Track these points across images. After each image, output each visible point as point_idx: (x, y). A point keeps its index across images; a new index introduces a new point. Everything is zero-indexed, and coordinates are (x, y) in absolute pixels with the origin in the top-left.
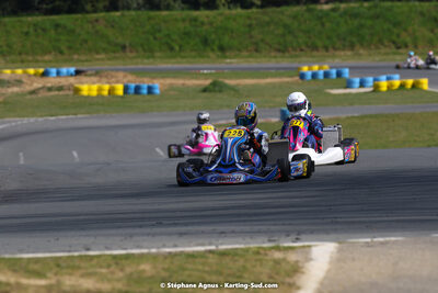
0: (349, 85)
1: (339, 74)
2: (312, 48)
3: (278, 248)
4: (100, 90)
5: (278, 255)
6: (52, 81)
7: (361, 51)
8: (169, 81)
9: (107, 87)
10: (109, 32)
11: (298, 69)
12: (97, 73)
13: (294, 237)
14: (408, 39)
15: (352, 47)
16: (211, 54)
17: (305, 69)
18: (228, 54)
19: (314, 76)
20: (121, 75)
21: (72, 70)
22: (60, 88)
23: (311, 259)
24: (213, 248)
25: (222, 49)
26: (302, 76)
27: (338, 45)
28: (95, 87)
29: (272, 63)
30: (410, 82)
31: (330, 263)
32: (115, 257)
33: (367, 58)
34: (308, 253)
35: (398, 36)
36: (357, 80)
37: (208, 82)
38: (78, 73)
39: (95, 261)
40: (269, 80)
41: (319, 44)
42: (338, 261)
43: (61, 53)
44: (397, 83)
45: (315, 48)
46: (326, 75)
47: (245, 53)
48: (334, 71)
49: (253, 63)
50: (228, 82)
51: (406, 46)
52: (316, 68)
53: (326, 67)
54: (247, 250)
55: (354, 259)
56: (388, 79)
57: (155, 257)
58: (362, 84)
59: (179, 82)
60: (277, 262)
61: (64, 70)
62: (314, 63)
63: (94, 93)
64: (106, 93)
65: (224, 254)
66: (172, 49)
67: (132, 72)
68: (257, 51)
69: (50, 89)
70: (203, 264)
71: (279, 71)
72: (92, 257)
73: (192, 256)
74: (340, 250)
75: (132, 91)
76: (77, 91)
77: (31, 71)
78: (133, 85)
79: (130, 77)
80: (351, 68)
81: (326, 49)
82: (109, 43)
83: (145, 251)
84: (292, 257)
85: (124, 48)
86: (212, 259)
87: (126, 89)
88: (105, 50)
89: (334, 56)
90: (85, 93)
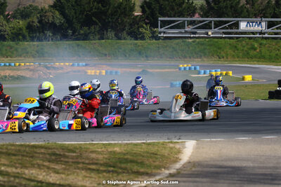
0: (199, 73)
1: (195, 68)
2: (184, 57)
3: (171, 142)
4: (95, 72)
5: (171, 145)
6: (76, 68)
7: (205, 59)
8: (124, 69)
9: (98, 71)
10: (100, 48)
11: (178, 66)
12: (95, 65)
13: (178, 137)
14: (224, 55)
15: (201, 57)
16: (142, 59)
17: (181, 66)
18: (149, 59)
19: (185, 68)
20: (104, 66)
21: (84, 64)
22: (79, 71)
23: (185, 147)
24: (144, 141)
25: (146, 57)
26: (180, 69)
27: (195, 56)
28: (93, 71)
29: (167, 63)
30: (224, 73)
31: (193, 149)
32: (104, 144)
33: (207, 62)
34: (184, 145)
35: (220, 53)
36: (203, 71)
37: (141, 70)
38: (86, 65)
39: (95, 146)
40: (167, 70)
41: (187, 55)
42: (197, 148)
43: (80, 56)
44: (219, 73)
45: (185, 57)
46: (190, 68)
47: (156, 59)
48: (193, 67)
49: (160, 63)
50: (149, 70)
51: (223, 57)
52: (185, 66)
53: (190, 65)
54: (159, 143)
55: (203, 148)
56: (216, 71)
57: (121, 145)
58: (205, 73)
59: (128, 70)
60: (171, 148)
61: (81, 64)
62: (185, 64)
63: (93, 74)
64: (98, 74)
65: (149, 144)
66: (126, 56)
67: (109, 65)
68: (161, 58)
69: (75, 72)
70: (141, 148)
71: (171, 66)
72: (95, 144)
73: (136, 145)
74: (197, 144)
75: (109, 73)
76: (86, 72)
77: (67, 64)
78: (109, 71)
79: (108, 68)
80: (200, 66)
81: (190, 57)
82: (100, 53)
83: (116, 142)
84: (178, 146)
85: (106, 55)
86: (144, 146)
87: (106, 72)
88: (98, 56)
89: (193, 61)
90: (89, 74)
